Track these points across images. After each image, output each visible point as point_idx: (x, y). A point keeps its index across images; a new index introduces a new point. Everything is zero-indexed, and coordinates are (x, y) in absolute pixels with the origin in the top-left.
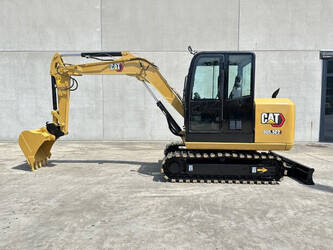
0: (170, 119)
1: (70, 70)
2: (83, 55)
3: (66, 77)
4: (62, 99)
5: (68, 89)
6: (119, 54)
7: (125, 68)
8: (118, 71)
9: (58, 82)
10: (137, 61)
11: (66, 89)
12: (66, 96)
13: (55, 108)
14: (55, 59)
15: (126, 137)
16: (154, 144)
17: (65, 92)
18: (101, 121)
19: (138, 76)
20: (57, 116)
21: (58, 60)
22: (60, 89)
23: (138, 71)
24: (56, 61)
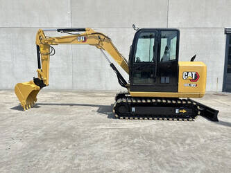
0: (119, 76)
1: (50, 41)
2: (59, 30)
3: (47, 46)
4: (45, 62)
6: (84, 30)
7: (88, 40)
8: (83, 42)
9: (41, 49)
10: (97, 35)
11: (47, 54)
12: (47, 59)
13: (39, 67)
14: (39, 33)
16: (108, 93)
17: (46, 57)
18: (71, 76)
19: (97, 45)
20: (41, 73)
21: (41, 33)
22: (43, 54)
23: (97, 42)
24: (40, 34)
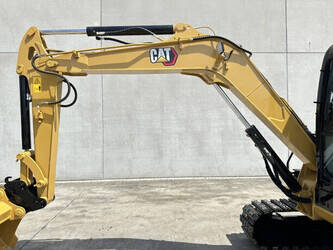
0: (272, 158)
1: (62, 62)
2: (91, 32)
3: (53, 77)
4: (44, 126)
5: (56, 103)
6: (168, 30)
7: (181, 58)
8: (166, 64)
9: (34, 88)
10: (207, 43)
11: (52, 104)
12: (51, 119)
13: (26, 145)
14: (29, 38)
15: (135, 172)
17: (48, 110)
18: (100, 150)
20: (30, 163)
21: (36, 41)
22: (38, 103)
23: (209, 62)
24: (31, 44)
